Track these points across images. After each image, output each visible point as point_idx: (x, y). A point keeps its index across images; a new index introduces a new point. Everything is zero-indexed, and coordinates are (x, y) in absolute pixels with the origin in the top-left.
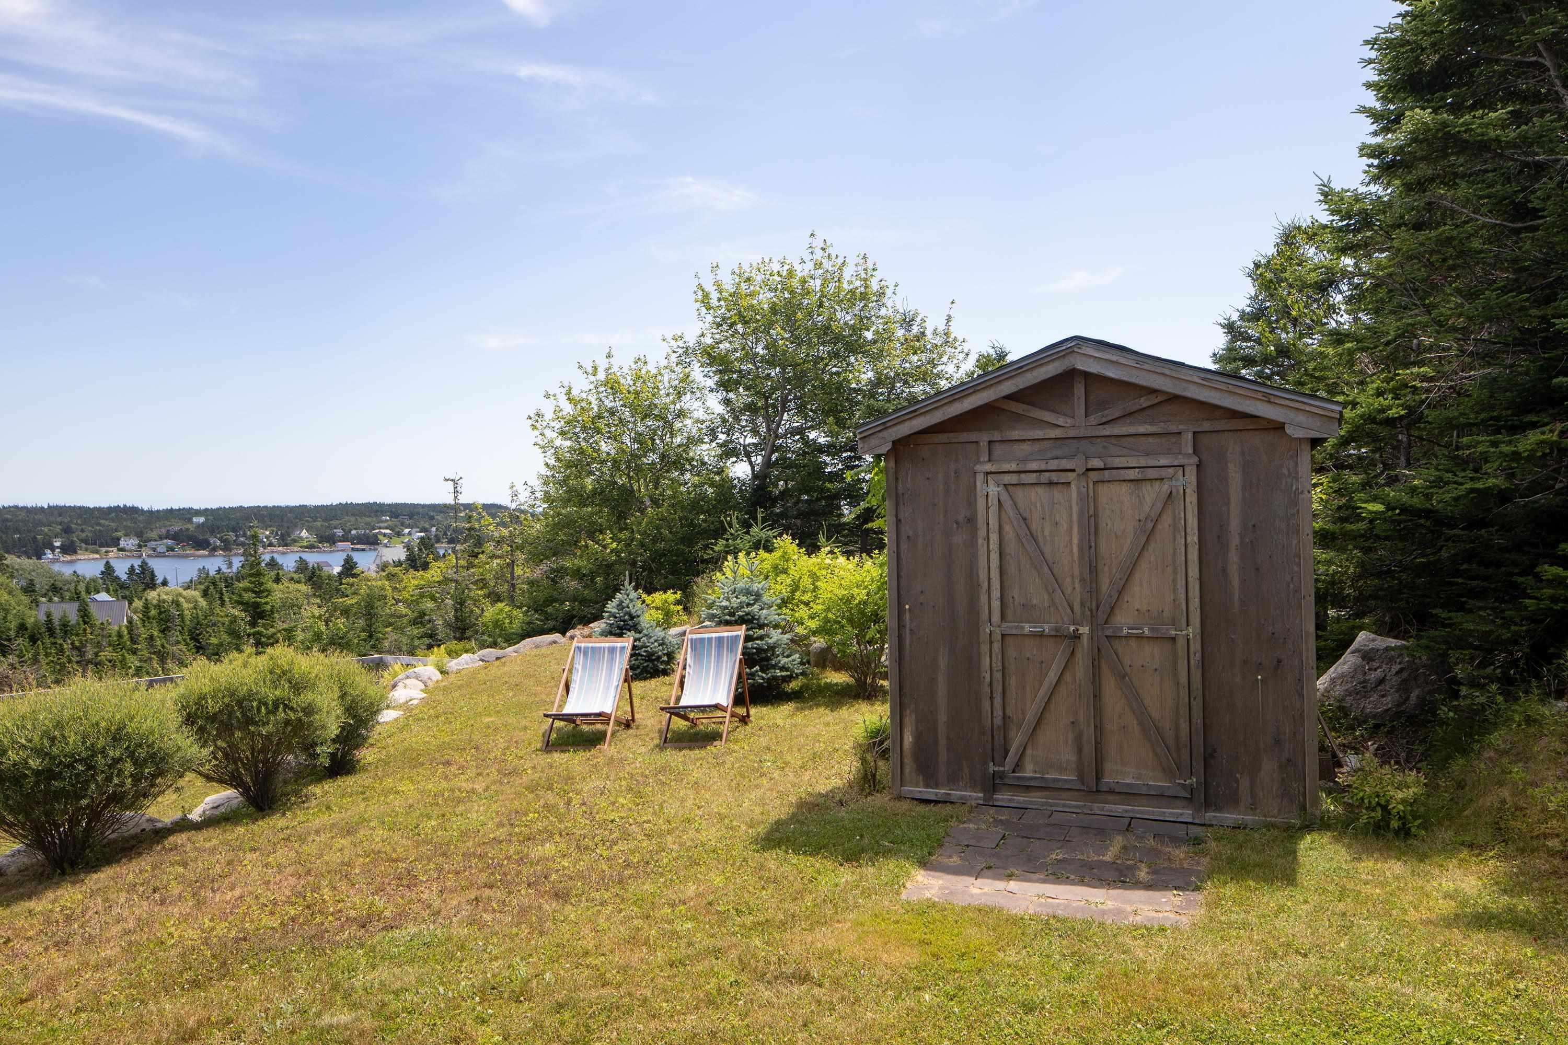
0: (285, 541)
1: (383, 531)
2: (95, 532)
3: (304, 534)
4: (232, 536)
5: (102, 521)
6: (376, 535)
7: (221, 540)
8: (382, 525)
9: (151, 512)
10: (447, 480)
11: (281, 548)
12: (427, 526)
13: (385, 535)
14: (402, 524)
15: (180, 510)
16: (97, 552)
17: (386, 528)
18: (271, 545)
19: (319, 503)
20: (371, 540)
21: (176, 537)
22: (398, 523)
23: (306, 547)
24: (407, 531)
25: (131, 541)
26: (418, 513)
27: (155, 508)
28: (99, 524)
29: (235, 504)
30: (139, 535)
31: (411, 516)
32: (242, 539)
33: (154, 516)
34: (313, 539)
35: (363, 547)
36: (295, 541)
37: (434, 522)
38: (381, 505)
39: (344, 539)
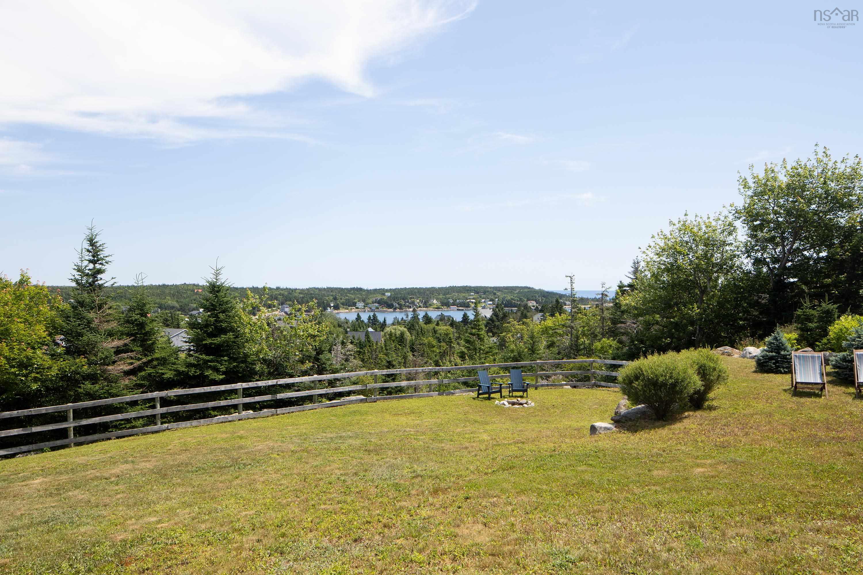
0: (426, 305)
1: (472, 300)
2: (346, 299)
3: (435, 301)
4: (403, 302)
5: (348, 295)
6: (468, 303)
7: (398, 304)
8: (472, 297)
9: (367, 290)
10: (567, 276)
11: (424, 309)
12: (493, 297)
13: (472, 302)
14: (480, 297)
15: (379, 289)
16: (347, 309)
17: (473, 299)
18: (420, 307)
19: (440, 286)
20: (466, 305)
21: (380, 302)
22: (479, 297)
23: (436, 308)
24: (483, 300)
25: (360, 304)
26: (488, 291)
27: (369, 289)
28: (347, 296)
29: (403, 287)
30: (364, 301)
31: (485, 293)
32: (407, 304)
33: (369, 292)
34: (439, 304)
35: (462, 308)
36: (430, 305)
37: (496, 296)
38: (470, 287)
39: (453, 304)
